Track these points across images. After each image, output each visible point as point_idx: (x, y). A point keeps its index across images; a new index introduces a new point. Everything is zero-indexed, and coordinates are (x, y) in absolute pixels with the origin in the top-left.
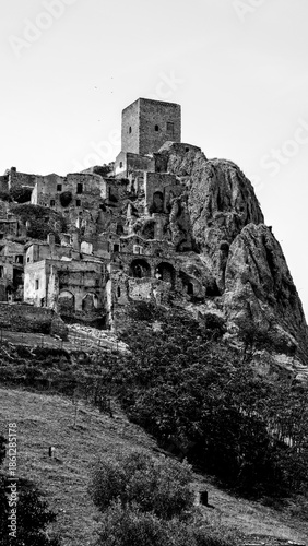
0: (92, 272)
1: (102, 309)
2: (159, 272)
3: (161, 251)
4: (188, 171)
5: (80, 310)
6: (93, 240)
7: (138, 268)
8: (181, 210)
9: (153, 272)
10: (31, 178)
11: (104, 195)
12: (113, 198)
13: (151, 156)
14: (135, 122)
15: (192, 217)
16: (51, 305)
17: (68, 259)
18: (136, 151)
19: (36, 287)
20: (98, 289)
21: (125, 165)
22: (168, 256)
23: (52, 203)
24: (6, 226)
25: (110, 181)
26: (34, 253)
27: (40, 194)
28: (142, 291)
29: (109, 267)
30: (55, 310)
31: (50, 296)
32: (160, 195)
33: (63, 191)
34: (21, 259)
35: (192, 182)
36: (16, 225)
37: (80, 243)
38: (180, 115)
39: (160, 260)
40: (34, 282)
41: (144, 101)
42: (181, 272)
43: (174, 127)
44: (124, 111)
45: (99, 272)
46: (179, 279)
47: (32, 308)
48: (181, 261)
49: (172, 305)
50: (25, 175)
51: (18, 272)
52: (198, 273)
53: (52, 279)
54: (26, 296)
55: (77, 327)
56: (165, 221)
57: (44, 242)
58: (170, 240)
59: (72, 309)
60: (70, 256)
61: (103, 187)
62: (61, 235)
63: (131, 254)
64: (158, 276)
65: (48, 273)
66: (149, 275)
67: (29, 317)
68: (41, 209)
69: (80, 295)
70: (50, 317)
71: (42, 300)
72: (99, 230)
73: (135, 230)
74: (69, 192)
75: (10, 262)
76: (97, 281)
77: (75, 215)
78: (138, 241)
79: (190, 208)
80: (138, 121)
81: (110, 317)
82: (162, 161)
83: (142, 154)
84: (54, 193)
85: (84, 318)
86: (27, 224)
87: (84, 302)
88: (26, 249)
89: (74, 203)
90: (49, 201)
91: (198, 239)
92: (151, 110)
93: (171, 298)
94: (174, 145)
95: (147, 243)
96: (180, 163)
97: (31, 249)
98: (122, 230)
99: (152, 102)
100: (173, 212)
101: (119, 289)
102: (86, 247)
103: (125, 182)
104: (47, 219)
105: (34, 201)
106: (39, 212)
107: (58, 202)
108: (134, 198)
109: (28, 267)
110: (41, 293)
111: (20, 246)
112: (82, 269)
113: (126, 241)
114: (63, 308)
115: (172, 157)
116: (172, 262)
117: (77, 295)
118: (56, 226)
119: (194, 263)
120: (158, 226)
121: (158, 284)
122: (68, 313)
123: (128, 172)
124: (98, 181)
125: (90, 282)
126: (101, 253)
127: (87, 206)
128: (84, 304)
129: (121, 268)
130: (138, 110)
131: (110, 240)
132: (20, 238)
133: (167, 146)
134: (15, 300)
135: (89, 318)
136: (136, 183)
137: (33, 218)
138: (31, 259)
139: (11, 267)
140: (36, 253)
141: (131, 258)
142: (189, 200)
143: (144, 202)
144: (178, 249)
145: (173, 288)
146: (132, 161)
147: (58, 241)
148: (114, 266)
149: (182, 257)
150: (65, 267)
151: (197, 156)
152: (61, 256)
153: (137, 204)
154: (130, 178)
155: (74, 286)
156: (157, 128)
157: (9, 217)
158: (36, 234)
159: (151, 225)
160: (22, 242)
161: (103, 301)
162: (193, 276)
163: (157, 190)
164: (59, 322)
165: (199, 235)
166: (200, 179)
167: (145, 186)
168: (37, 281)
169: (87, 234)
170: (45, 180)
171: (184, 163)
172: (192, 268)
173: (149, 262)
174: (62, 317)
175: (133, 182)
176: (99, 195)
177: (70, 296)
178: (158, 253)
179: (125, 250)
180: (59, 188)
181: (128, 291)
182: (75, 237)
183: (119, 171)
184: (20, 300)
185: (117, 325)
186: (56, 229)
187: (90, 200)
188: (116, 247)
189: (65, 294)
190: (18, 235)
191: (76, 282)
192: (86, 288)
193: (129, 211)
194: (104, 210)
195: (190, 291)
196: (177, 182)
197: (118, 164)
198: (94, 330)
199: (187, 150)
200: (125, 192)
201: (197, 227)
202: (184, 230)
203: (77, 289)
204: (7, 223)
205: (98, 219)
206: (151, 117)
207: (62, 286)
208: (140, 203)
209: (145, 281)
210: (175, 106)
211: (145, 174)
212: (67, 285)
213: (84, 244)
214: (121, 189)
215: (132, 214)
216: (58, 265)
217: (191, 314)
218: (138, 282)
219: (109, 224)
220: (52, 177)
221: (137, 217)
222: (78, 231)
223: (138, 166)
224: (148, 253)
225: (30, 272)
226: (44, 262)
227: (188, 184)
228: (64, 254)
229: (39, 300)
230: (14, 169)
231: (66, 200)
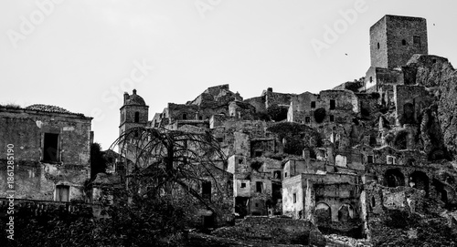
0: (346, 184)
1: (357, 218)
2: (413, 181)
3: (414, 160)
4: (436, 81)
5: (336, 220)
6: (348, 153)
7: (392, 178)
8: (431, 119)
9: (406, 181)
10: (287, 98)
11: (356, 109)
12: (365, 112)
13: (400, 69)
14: (383, 39)
15: (442, 126)
16: (309, 217)
17: (322, 173)
18: (384, 65)
19: (294, 201)
20: (353, 201)
21: (375, 80)
22: (421, 165)
23: (307, 120)
24: (264, 144)
25: (362, 96)
26: (291, 168)
27: (295, 112)
28: (396, 199)
29: (363, 178)
30: (313, 221)
31: (307, 208)
32: (412, 106)
33: (317, 107)
34: (279, 174)
35: (440, 92)
36: (273, 142)
37: (334, 157)
38: (425, 28)
39: (414, 169)
40: (292, 196)
41: (390, 18)
42: (434, 179)
43: (421, 41)
44: (372, 28)
45: (353, 184)
46: (433, 187)
47: (288, 220)
48: (434, 169)
49: (427, 212)
50: (281, 94)
51: (277, 188)
52: (451, 180)
53: (309, 193)
54: (284, 209)
55: (335, 237)
56: (415, 131)
57: (300, 158)
58: (422, 149)
59: (328, 219)
60: (324, 169)
61: (355, 102)
62: (316, 150)
63: (385, 164)
64: (412, 185)
65: (304, 187)
66: (403, 184)
67: (289, 229)
68: (297, 126)
69: (335, 207)
70: (308, 229)
71: (300, 213)
72: (352, 143)
73: (388, 141)
74: (323, 108)
75: (269, 178)
76: (351, 192)
77: (329, 130)
78: (390, 152)
79: (440, 117)
80: (385, 37)
81: (366, 226)
82: (410, 74)
83: (391, 67)
84: (309, 110)
85: (341, 228)
86: (284, 141)
87: (340, 212)
88: (283, 165)
89: (328, 119)
90: (304, 118)
91: (449, 147)
92: (398, 25)
93: (425, 206)
94: (421, 58)
95: (400, 154)
96: (428, 74)
97: (288, 164)
98: (376, 142)
99: (398, 17)
100: (423, 122)
101: (373, 199)
102: (341, 160)
103: (375, 96)
104: (303, 136)
105: (290, 118)
106: (295, 129)
107: (312, 118)
108: (384, 111)
109: (286, 182)
110: (299, 206)
111: (277, 163)
112: (337, 181)
113: (379, 152)
114: (320, 220)
115: (421, 69)
116: (424, 170)
117: (333, 206)
118: (311, 142)
119: (446, 170)
120: (410, 136)
121: (412, 192)
122: (325, 224)
123: (378, 86)
124: (350, 97)
125: (345, 194)
126: (355, 165)
127: (341, 121)
128: (340, 215)
129: (376, 178)
130: (385, 27)
131: (364, 153)
132: (277, 155)
133: (414, 59)
134: (275, 214)
135: (346, 228)
136: (386, 96)
137: (290, 135)
138: (288, 174)
139: (270, 182)
140: (293, 168)
141: (384, 169)
142: (439, 110)
143: (395, 114)
144: (430, 158)
145: (427, 196)
146: (382, 75)
147: (313, 155)
148: (368, 177)
149: (435, 165)
150: (320, 180)
151: (444, 66)
152: (316, 170)
153: (388, 116)
154: (380, 92)
155: (329, 198)
156: (404, 42)
157: (267, 135)
158: (293, 149)
159: (403, 135)
160: (279, 159)
161: (357, 209)
162: (446, 183)
163: (407, 101)
164: (316, 233)
165: (451, 143)
166: (448, 89)
167: (395, 99)
168: (295, 195)
169: (341, 147)
170: (300, 99)
171: (431, 74)
172: (445, 175)
173: (403, 171)
174: (320, 228)
175: (383, 95)
176: (351, 109)
177: (326, 208)
178: (411, 161)
179: (378, 161)
180: (313, 105)
181: (382, 201)
182: (329, 151)
183: (370, 86)
184: (280, 213)
185: (374, 233)
186: (311, 145)
187: (343, 115)
188: (370, 158)
189: (321, 206)
190: (276, 152)
191: (331, 194)
192: (342, 200)
193: (381, 123)
194: (357, 123)
195: (444, 198)
196: (427, 93)
197: (368, 79)
198: (350, 239)
199: (434, 61)
200: (377, 105)
201: (447, 135)
202: (436, 138)
203: (333, 201)
204: (265, 141)
205: (352, 132)
206: (398, 32)
207: (318, 199)
208: (391, 115)
209: (399, 191)
210: (420, 20)
211: (395, 87)
212: (322, 197)
213: (339, 158)
214: (372, 103)
215: (384, 126)
216: (314, 179)
217: (445, 220)
218: (392, 191)
219: (362, 137)
220: (306, 95)
221: (389, 128)
222: (332, 145)
223: (387, 80)
224: (401, 163)
225: (287, 186)
226: (300, 177)
227: (437, 94)
228: (319, 168)
229: (297, 213)
230: (270, 90)
231: (320, 116)
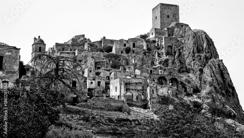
0: (141, 83)
1: (145, 100)
2: (171, 82)
3: (172, 73)
4: (183, 36)
5: (136, 100)
6: (141, 69)
7: (161, 80)
8: (180, 53)
9: (168, 82)
10: (112, 41)
11: (145, 48)
12: (149, 49)
13: (166, 29)
14: (158, 14)
15: (185, 57)
16: (123, 98)
17: (129, 78)
18: (159, 27)
19: (116, 91)
20: (144, 91)
21: (154, 34)
22: (175, 75)
23: (122, 52)
24: (102, 63)
25: (147, 41)
26: (114, 75)
27: (116, 48)
28: (164, 91)
29: (148, 81)
30: (124, 101)
31: (122, 94)
32: (170, 47)
33: (127, 46)
34: (108, 78)
35: (185, 41)
36: (106, 63)
37: (135, 70)
38: (178, 10)
39: (171, 77)
40: (115, 88)
41: (162, 5)
42: (181, 82)
43: (176, 15)
44: (153, 9)
45: (144, 83)
46: (180, 85)
47: (114, 100)
48: (181, 77)
49: (177, 97)
50: (109, 40)
51: (107, 84)
52: (189, 82)
53: (123, 87)
54: (111, 95)
55: (135, 108)
56: (173, 59)
57: (119, 70)
58: (175, 67)
59: (132, 100)
60: (130, 76)
61: (145, 44)
62: (126, 67)
63: (158, 74)
64: (171, 84)
65: (121, 84)
66: (167, 84)
67: (113, 104)
68: (117, 55)
69: (135, 94)
70: (122, 104)
71: (118, 96)
72: (143, 64)
73: (160, 63)
74: (129, 47)
75: (104, 80)
76: (143, 87)
77: (132, 57)
78: (161, 68)
79: (184, 53)
80: (160, 14)
81: (149, 103)
82: (171, 32)
83: (162, 29)
84: (123, 47)
85: (137, 104)
86: (111, 62)
87: (137, 97)
88: (111, 74)
89: (132, 52)
90: (120, 52)
91: (188, 67)
92: (166, 8)
93: (177, 94)
94: (176, 24)
95: (165, 69)
96: (179, 32)
97: (113, 73)
98: (154, 64)
99: (166, 5)
100: (177, 55)
101: (153, 90)
102: (138, 72)
103: (154, 42)
104: (120, 60)
105: (114, 52)
106: (116, 57)
107: (124, 52)
108: (159, 49)
109: (112, 81)
110: (118, 93)
111: (108, 73)
112: (136, 82)
113: (156, 68)
114: (128, 100)
115: (176, 29)
116: (177, 78)
117: (134, 94)
118: (124, 62)
119: (187, 78)
120: (170, 61)
121: (171, 88)
122: (130, 102)
123: (156, 37)
124: (142, 42)
125: (140, 88)
126: (144, 74)
127: (137, 53)
128: (137, 98)
129: (154, 81)
130: (160, 9)
131: (148, 68)
132: (108, 69)
133: (173, 24)
134: (106, 97)
135: (140, 104)
136: (159, 42)
137: (113, 59)
138: (113, 78)
139: (104, 82)
140: (115, 75)
141: (158, 76)
142: (184, 49)
143: (163, 51)
144: (179, 71)
145: (177, 90)
146: (158, 32)
147: (125, 69)
148: (150, 80)
149: (181, 75)
150: (128, 81)
151: (187, 28)
152: (126, 76)
153: (160, 51)
154: (157, 40)
155: (133, 90)
156: (168, 16)
157: (103, 59)
158: (115, 66)
159: (167, 61)
160: (109, 71)
161: (146, 96)
162: (186, 83)
163: (169, 45)
164: (126, 106)
165: (189, 65)
166: (188, 39)
167: (163, 43)
168: (116, 88)
169: (138, 66)
170: (118, 42)
171: (181, 32)
172: (186, 80)
173: (166, 78)
174: (128, 104)
175: (158, 41)
176: (143, 48)
177: (131, 94)
178: (170, 73)
179: (155, 73)
180: (125, 45)
181: (157, 91)
182: (132, 67)
183: (152, 37)
184: (108, 97)
185: (153, 107)
186: (124, 64)
187: (139, 50)
188: (151, 71)
189: (129, 94)
190: (107, 67)
191: (133, 88)
192: (138, 90)
193: (156, 55)
194: (145, 55)
195: (186, 91)
196: (178, 41)
197: (151, 34)
198: (142, 109)
199: (182, 26)
200: (155, 46)
201: (188, 61)
202: (182, 63)
203: (134, 91)
204: (102, 62)
205: (142, 59)
206: (166, 12)
207: (127, 90)
208: (162, 51)
209: (165, 87)
210: (176, 6)
211: (163, 37)
212: (129, 89)
213: (137, 71)
214: (153, 45)
215: (158, 56)
216: (125, 80)
217: (186, 101)
218: (161, 87)
219: (148, 61)
220: (121, 41)
221: (161, 57)
222: (133, 64)
223: (160, 34)
224: (166, 74)
225: (113, 84)
226: (119, 79)
227: (183, 41)
228: (128, 75)
229: (117, 96)
230: (104, 37)
231: (128, 51)
